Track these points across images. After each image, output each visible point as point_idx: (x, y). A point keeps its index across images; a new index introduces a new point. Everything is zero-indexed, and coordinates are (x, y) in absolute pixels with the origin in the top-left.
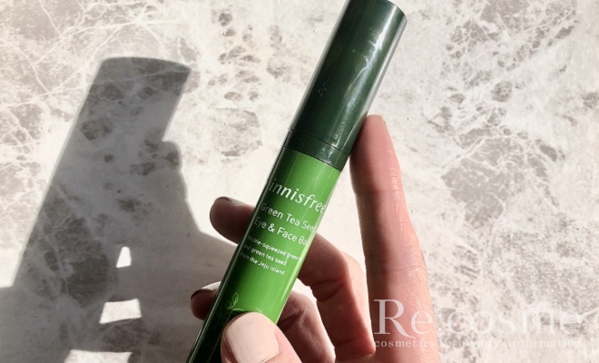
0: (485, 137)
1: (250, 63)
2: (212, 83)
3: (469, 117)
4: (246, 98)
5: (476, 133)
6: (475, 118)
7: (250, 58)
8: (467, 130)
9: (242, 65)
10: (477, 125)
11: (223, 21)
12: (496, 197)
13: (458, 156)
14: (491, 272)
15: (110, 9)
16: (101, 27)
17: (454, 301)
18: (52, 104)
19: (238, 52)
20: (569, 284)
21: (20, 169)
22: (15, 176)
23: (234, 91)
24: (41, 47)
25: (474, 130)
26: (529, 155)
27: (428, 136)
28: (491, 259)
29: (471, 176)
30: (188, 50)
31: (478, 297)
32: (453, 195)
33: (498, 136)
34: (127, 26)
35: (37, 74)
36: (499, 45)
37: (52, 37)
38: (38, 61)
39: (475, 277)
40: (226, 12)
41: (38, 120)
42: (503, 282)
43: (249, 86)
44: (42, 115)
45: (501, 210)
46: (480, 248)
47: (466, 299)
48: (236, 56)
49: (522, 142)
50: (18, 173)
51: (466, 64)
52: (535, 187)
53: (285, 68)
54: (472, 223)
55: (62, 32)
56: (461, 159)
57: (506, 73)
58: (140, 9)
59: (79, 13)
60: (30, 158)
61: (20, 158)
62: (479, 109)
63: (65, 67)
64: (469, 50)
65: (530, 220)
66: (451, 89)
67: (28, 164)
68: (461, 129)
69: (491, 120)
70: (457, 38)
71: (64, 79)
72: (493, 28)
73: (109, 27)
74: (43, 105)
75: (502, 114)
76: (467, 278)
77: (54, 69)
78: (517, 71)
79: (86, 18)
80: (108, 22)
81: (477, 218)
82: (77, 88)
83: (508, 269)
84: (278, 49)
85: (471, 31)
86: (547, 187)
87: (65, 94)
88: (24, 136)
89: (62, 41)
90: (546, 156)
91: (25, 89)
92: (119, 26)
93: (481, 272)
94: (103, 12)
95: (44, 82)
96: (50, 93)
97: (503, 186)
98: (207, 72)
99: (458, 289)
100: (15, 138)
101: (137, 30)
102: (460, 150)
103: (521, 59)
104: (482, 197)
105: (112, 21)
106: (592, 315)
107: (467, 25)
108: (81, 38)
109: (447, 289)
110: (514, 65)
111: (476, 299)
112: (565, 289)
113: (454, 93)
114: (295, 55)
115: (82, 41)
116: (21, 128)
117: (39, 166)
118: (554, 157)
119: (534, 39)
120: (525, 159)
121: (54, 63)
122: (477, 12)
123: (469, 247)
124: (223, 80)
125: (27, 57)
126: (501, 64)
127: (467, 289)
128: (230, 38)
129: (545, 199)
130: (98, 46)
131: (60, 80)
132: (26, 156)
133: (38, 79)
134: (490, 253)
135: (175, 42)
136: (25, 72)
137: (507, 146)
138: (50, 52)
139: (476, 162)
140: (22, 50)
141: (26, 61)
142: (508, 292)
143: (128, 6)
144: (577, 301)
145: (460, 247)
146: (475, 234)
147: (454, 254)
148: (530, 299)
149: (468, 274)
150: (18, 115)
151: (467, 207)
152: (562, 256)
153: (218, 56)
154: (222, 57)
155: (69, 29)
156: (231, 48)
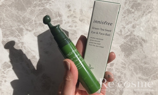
0: (130, 37)
1: (75, 18)
2: (65, 23)
3: (126, 32)
4: (74, 27)
5: (127, 36)
6: (127, 32)
7: (75, 17)
8: (126, 35)
9: (73, 19)
10: (128, 34)
11: (68, 7)
12: (131, 51)
13: (123, 41)
14: (129, 68)
15: (40, 3)
16: (38, 8)
17: (120, 74)
18: (26, 28)
19: (72, 15)
20: (146, 70)
21: (19, 44)
22: (18, 45)
23: (71, 25)
24: (22, 13)
25: (127, 35)
26: (139, 41)
27: (117, 36)
28: (129, 65)
29: (126, 46)
30: (60, 14)
31: (126, 73)
32: (121, 50)
33: (132, 37)
34: (44, 8)
35: (22, 20)
36: (134, 15)
37: (25, 10)
38: (22, 17)
39: (125, 69)
40: (69, 5)
41: (23, 31)
42: (131, 70)
43: (75, 24)
44: (24, 30)
45: (132, 54)
46: (127, 62)
47: (123, 74)
48: (71, 16)
49: (138, 38)
50: (18, 44)
51: (126, 19)
52: (140, 49)
53: (83, 20)
54: (126, 57)
55: (28, 9)
56: (124, 42)
57: (135, 22)
58: (48, 3)
59: (32, 4)
60: (21, 41)
61: (19, 41)
62: (128, 30)
63: (29, 18)
64: (127, 16)
65: (138, 56)
66: (122, 25)
67: (21, 42)
68: (124, 35)
69: (131, 33)
70: (125, 13)
71: (29, 21)
72: (133, 11)
73: (40, 8)
74: (24, 28)
75: (134, 31)
76: (124, 69)
77: (26, 19)
78: (138, 21)
79: (34, 6)
80: (39, 7)
81: (127, 56)
82: (32, 24)
83: (133, 67)
84: (82, 15)
85: (128, 11)
86: (143, 49)
87: (29, 25)
88: (19, 35)
89: (28, 11)
90: (143, 42)
91: (19, 24)
92: (42, 8)
93: (127, 68)
94: (38, 4)
95: (24, 22)
96: (25, 25)
97: (133, 48)
98: (65, 20)
99: (121, 72)
100: (17, 36)
101: (47, 9)
102: (124, 40)
103: (139, 18)
104: (128, 51)
105: (41, 6)
106: (150, 77)
107: (127, 10)
108: (33, 11)
109: (119, 71)
110: (137, 20)
111: (125, 74)
112: (145, 71)
113: (123, 26)
114: (86, 16)
115: (33, 12)
116: (18, 34)
117: (24, 43)
118: (145, 42)
119: (142, 14)
120: (138, 42)
121: (26, 17)
122: (130, 6)
123: (124, 62)
124: (68, 22)
125: (19, 15)
126: (134, 19)
127: (124, 72)
128: (70, 12)
129: (142, 52)
130: (37, 13)
131: (28, 22)
132: (20, 40)
133: (22, 21)
134: (129, 64)
135: (56, 12)
136: (19, 19)
137: (134, 39)
138: (25, 14)
139: (127, 43)
140: (18, 14)
141: (19, 16)
142: (132, 72)
143: (44, 3)
144: (147, 74)
145: (122, 62)
146: (126, 59)
147: (121, 64)
148: (137, 74)
149: (124, 68)
150: (17, 30)
151: (124, 53)
152: (145, 64)
153: (67, 16)
154: (68, 16)
155: (30, 8)
156: (70, 14)
